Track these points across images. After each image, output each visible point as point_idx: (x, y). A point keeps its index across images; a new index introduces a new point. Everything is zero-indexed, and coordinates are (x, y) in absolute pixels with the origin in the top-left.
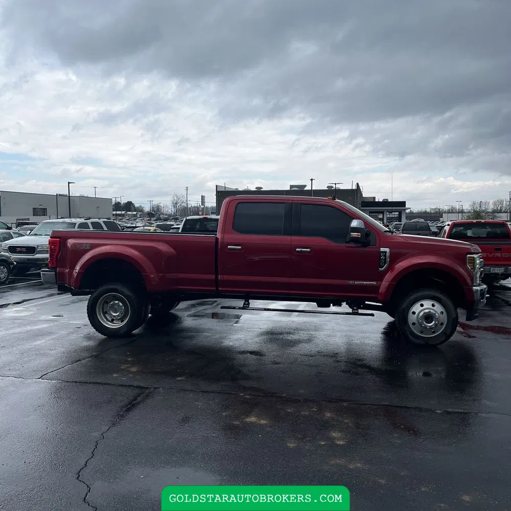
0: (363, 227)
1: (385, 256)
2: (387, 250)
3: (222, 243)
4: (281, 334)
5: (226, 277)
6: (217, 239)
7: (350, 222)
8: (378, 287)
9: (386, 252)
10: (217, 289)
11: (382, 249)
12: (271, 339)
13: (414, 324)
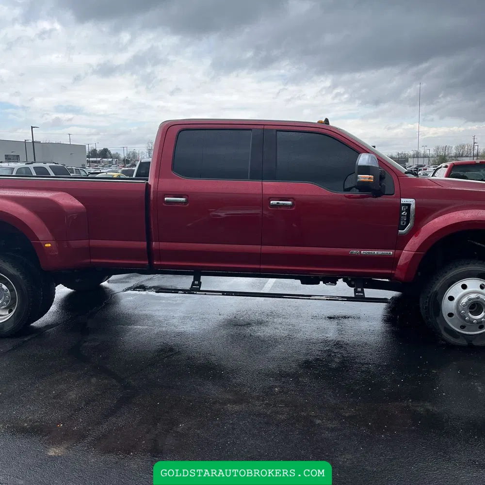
0: (375, 164)
1: (408, 210)
2: (412, 201)
3: (156, 192)
4: (249, 324)
5: (164, 245)
6: (148, 186)
7: (356, 158)
8: (395, 259)
9: (409, 205)
10: (151, 262)
11: (404, 201)
12: (232, 336)
13: (451, 315)
